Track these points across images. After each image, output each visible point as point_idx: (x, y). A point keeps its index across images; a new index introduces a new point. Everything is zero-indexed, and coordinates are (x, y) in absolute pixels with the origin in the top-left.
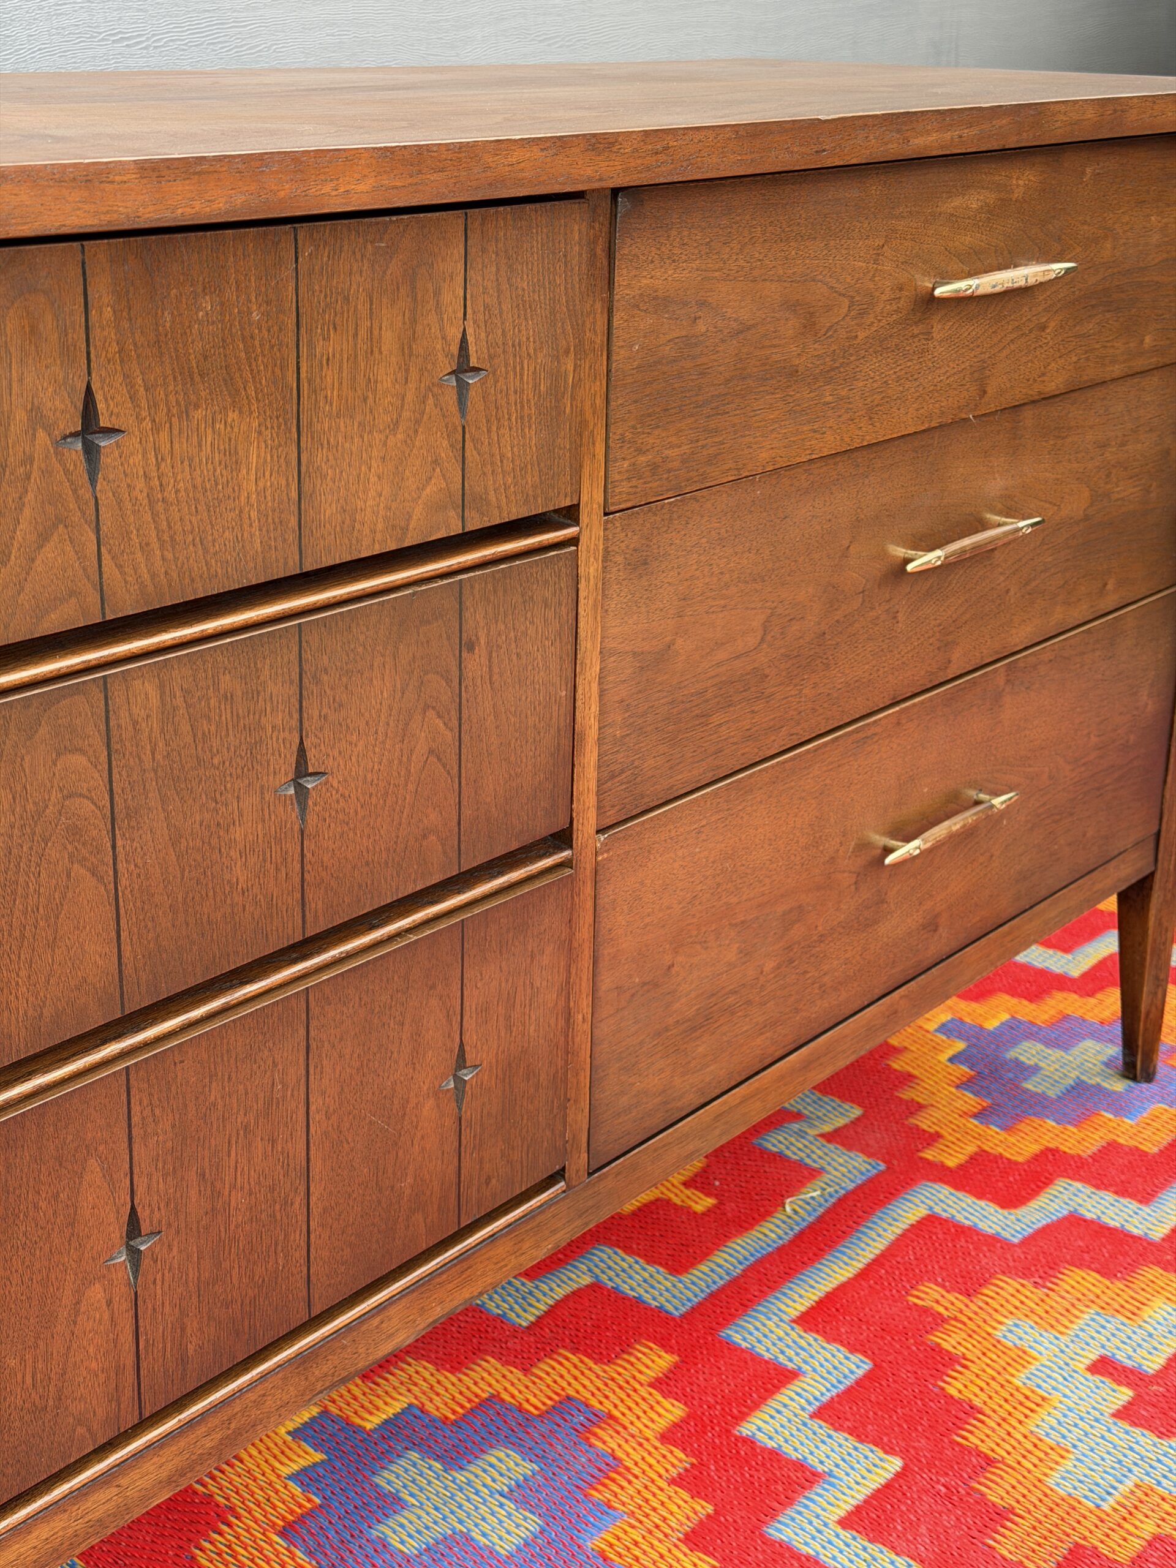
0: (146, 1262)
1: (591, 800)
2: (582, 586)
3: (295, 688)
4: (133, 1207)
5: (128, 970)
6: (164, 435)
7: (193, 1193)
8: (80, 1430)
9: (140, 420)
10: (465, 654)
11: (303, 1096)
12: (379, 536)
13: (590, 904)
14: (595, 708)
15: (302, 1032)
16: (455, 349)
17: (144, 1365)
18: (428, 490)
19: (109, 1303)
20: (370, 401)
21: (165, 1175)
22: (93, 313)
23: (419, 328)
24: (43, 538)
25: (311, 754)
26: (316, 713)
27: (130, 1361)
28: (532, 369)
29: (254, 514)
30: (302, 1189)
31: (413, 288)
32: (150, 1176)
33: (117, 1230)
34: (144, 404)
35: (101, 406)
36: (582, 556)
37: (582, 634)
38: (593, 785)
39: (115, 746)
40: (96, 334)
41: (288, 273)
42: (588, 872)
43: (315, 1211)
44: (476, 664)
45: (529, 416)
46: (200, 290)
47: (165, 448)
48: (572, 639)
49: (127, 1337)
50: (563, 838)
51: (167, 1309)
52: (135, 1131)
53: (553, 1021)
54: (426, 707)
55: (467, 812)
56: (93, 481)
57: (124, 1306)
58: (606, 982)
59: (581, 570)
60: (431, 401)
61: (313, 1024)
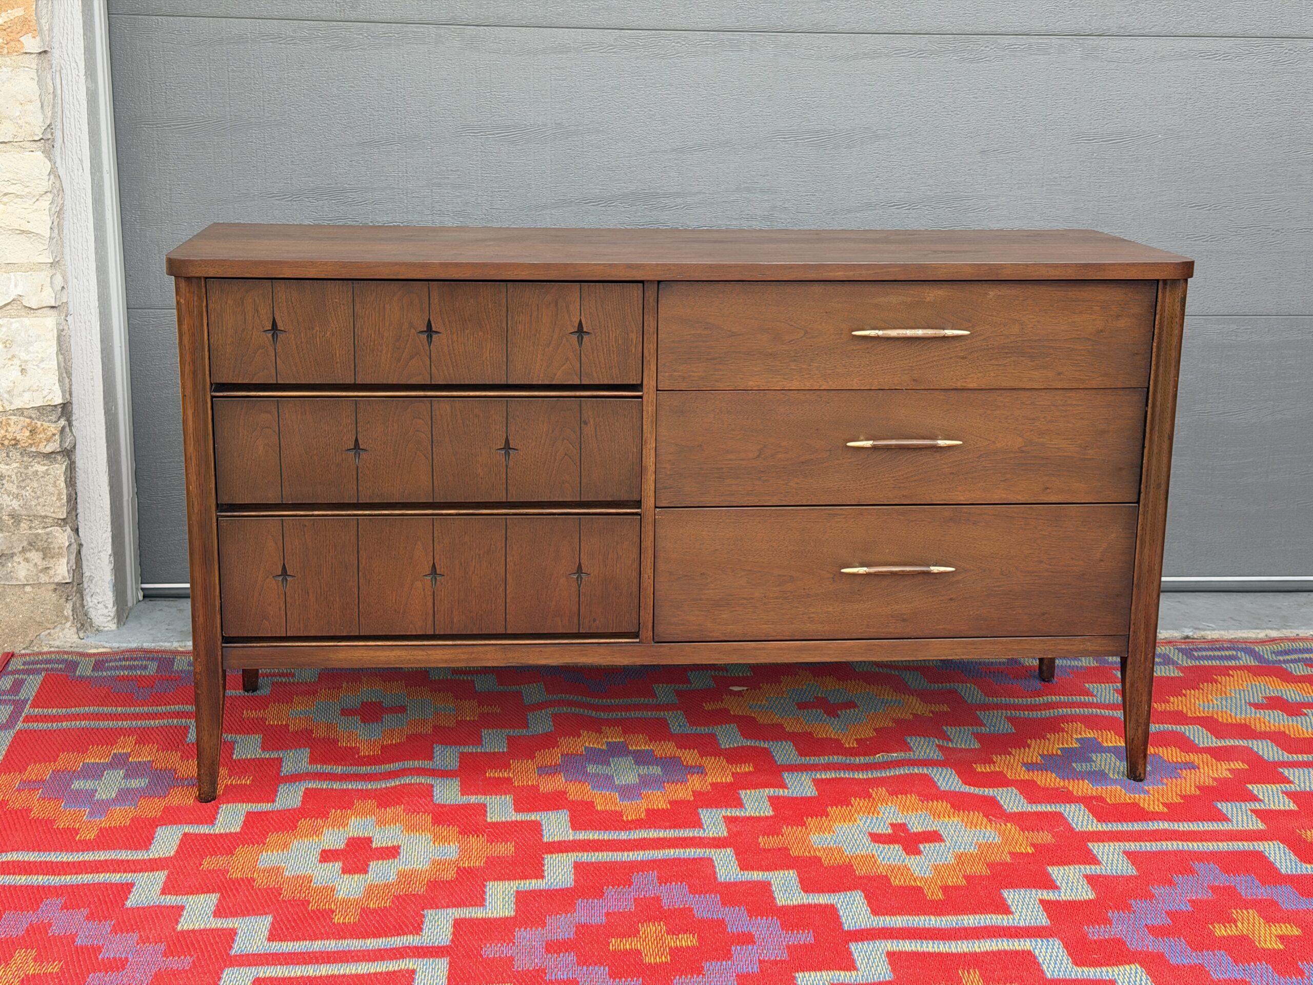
0: (438, 583)
1: (651, 494)
2: (645, 414)
3: (504, 419)
4: (434, 563)
5: (436, 489)
6: (455, 336)
7: (457, 568)
8: (411, 626)
9: (446, 331)
10: (582, 425)
11: (504, 554)
12: (541, 378)
13: (652, 534)
14: (652, 459)
15: (504, 532)
16: (576, 325)
17: (436, 617)
18: (564, 367)
19: (424, 590)
20: (537, 336)
21: (446, 558)
22: (432, 300)
23: (560, 317)
24: (412, 358)
25: (511, 441)
26: (513, 429)
27: (431, 612)
28: (614, 335)
29: (489, 363)
30: (503, 586)
31: (556, 305)
32: (440, 555)
33: (428, 569)
34: (448, 327)
35: (433, 325)
36: (645, 403)
37: (645, 430)
38: (652, 488)
39: (434, 420)
40: (432, 306)
41: (503, 295)
42: (650, 520)
43: (509, 596)
44: (588, 429)
45: (613, 351)
46: (469, 297)
47: (455, 339)
48: (639, 432)
49: (430, 604)
50: (635, 504)
51: (446, 602)
52: (435, 539)
53: (629, 571)
54: (564, 439)
55: (585, 480)
56: (430, 345)
57: (429, 594)
58: (661, 567)
59: (644, 408)
60: (564, 339)
61: (509, 531)
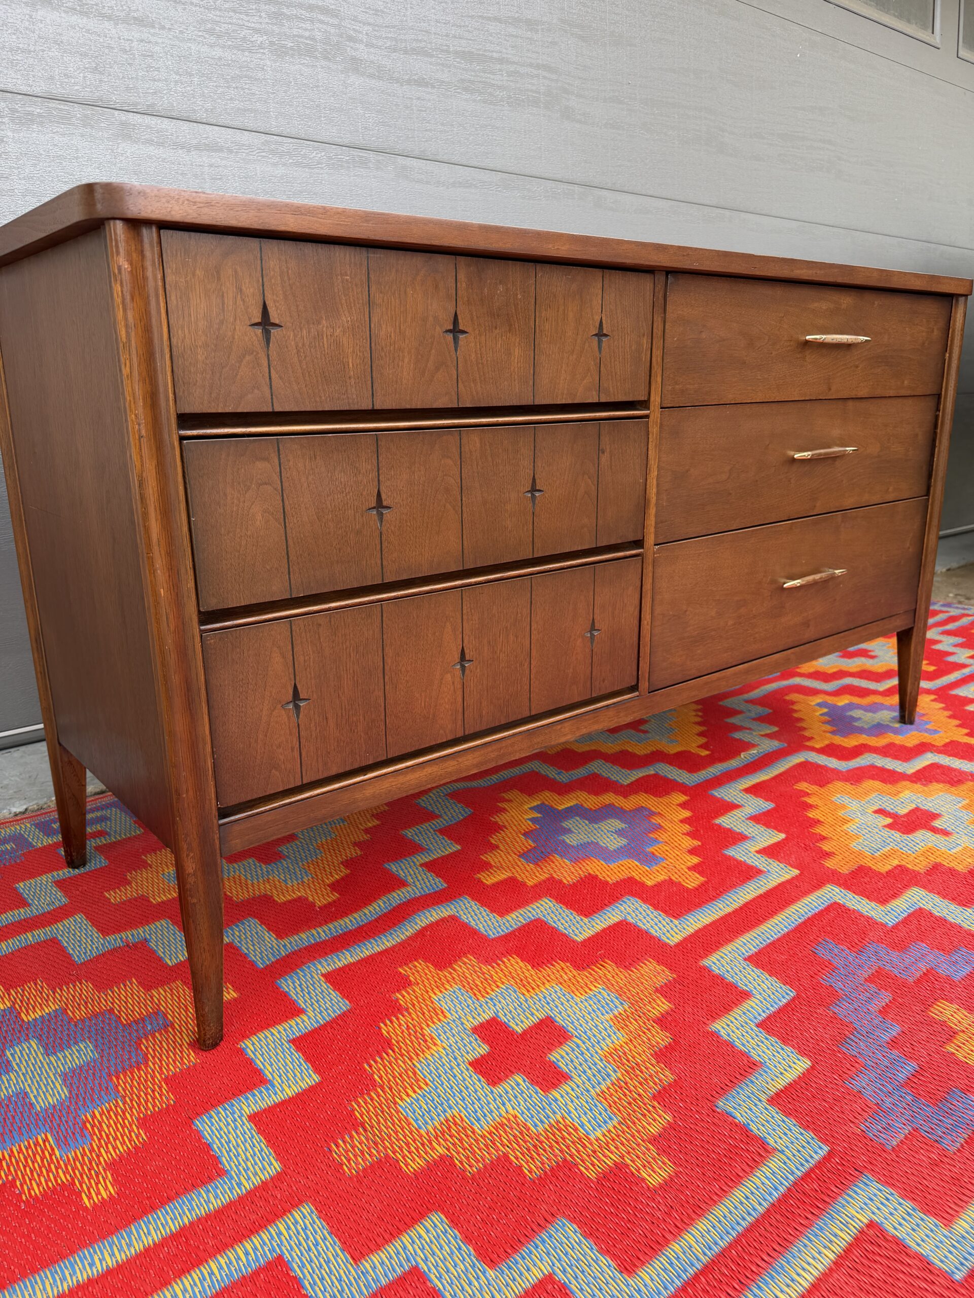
0: (467, 672)
1: (652, 530)
2: (650, 436)
3: (532, 453)
4: (463, 647)
5: (466, 552)
6: (483, 338)
7: (486, 648)
8: (440, 731)
9: (474, 330)
10: (600, 454)
11: (529, 622)
12: (564, 396)
13: (651, 575)
14: (655, 490)
15: (529, 595)
16: (597, 325)
17: (466, 713)
18: (585, 381)
19: (453, 683)
20: (563, 340)
21: (475, 638)
22: (458, 284)
23: (583, 313)
24: (437, 369)
25: (538, 481)
26: (540, 465)
27: (461, 710)
28: (629, 339)
29: (516, 377)
30: (528, 660)
31: (582, 297)
32: (469, 636)
33: (457, 656)
34: (476, 324)
35: (460, 321)
36: (650, 424)
37: (650, 456)
38: (653, 523)
39: (463, 459)
40: (459, 292)
41: (532, 281)
42: (650, 561)
43: (533, 671)
44: (604, 459)
45: (628, 359)
46: (498, 282)
47: (483, 343)
48: (645, 458)
49: (460, 699)
50: (639, 544)
51: (475, 693)
52: (465, 617)
53: (632, 620)
54: (584, 473)
55: (600, 522)
56: (456, 350)
57: (459, 686)
58: (658, 610)
59: (650, 430)
60: (587, 345)
61: (533, 593)
